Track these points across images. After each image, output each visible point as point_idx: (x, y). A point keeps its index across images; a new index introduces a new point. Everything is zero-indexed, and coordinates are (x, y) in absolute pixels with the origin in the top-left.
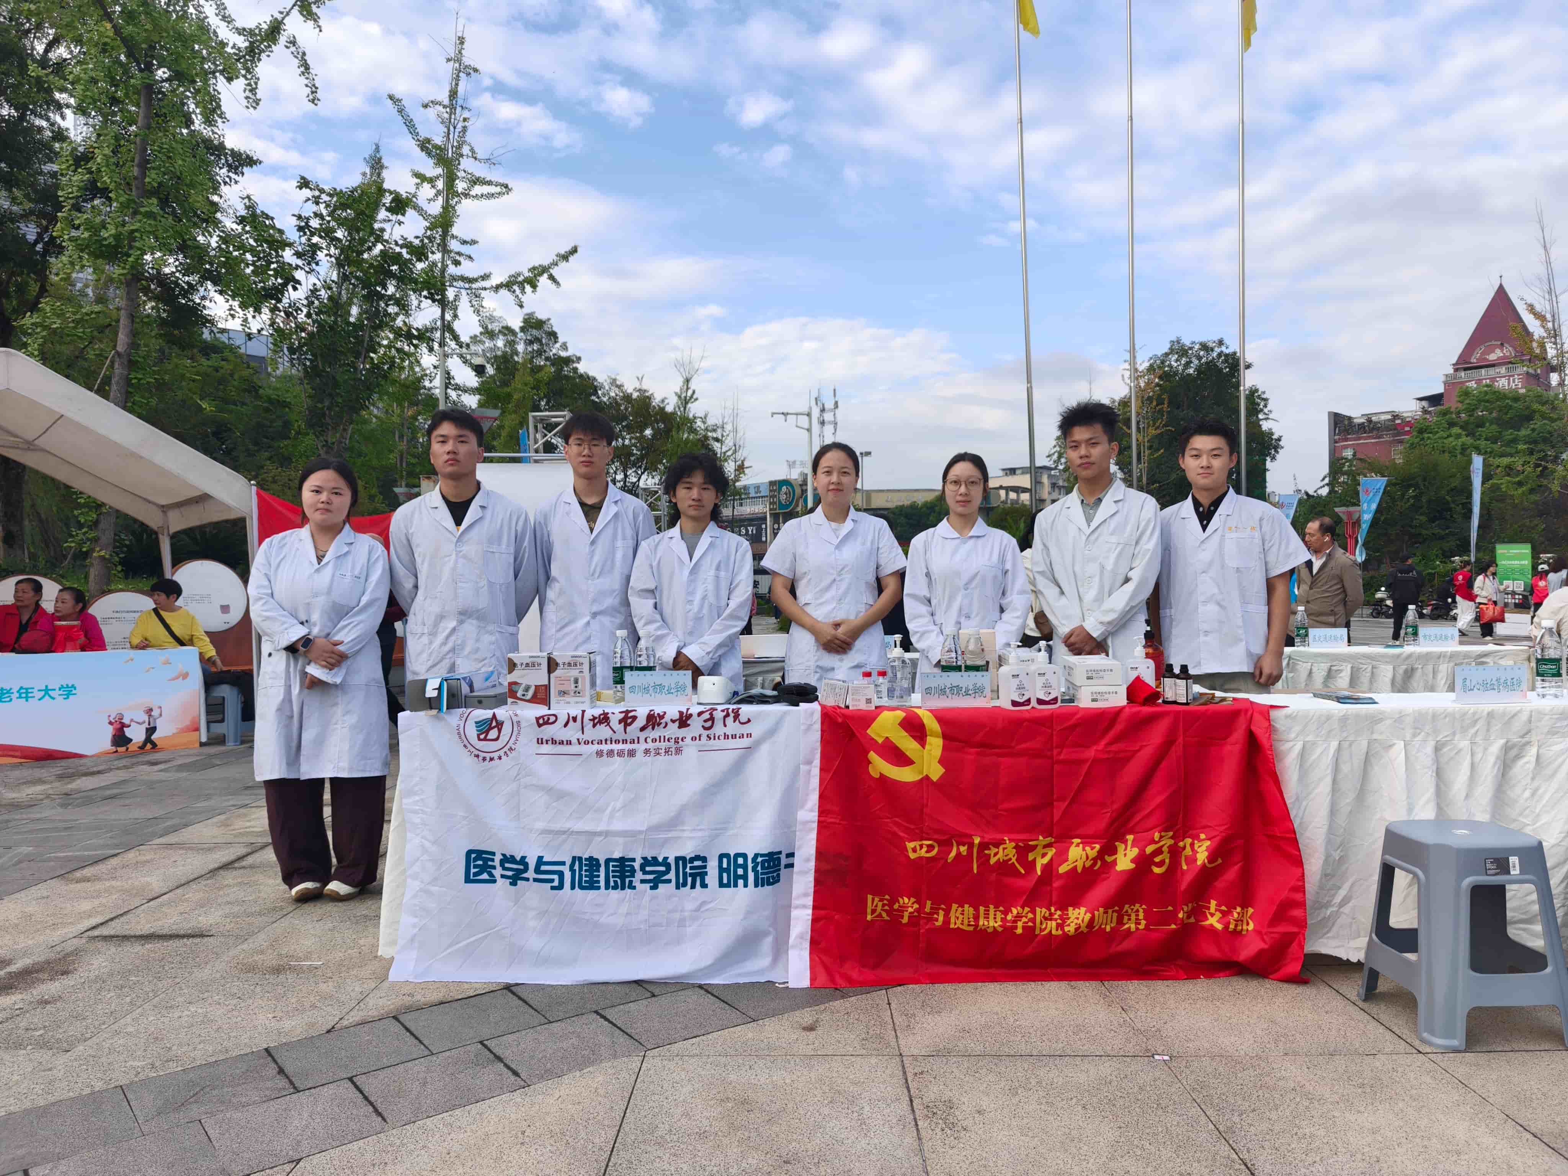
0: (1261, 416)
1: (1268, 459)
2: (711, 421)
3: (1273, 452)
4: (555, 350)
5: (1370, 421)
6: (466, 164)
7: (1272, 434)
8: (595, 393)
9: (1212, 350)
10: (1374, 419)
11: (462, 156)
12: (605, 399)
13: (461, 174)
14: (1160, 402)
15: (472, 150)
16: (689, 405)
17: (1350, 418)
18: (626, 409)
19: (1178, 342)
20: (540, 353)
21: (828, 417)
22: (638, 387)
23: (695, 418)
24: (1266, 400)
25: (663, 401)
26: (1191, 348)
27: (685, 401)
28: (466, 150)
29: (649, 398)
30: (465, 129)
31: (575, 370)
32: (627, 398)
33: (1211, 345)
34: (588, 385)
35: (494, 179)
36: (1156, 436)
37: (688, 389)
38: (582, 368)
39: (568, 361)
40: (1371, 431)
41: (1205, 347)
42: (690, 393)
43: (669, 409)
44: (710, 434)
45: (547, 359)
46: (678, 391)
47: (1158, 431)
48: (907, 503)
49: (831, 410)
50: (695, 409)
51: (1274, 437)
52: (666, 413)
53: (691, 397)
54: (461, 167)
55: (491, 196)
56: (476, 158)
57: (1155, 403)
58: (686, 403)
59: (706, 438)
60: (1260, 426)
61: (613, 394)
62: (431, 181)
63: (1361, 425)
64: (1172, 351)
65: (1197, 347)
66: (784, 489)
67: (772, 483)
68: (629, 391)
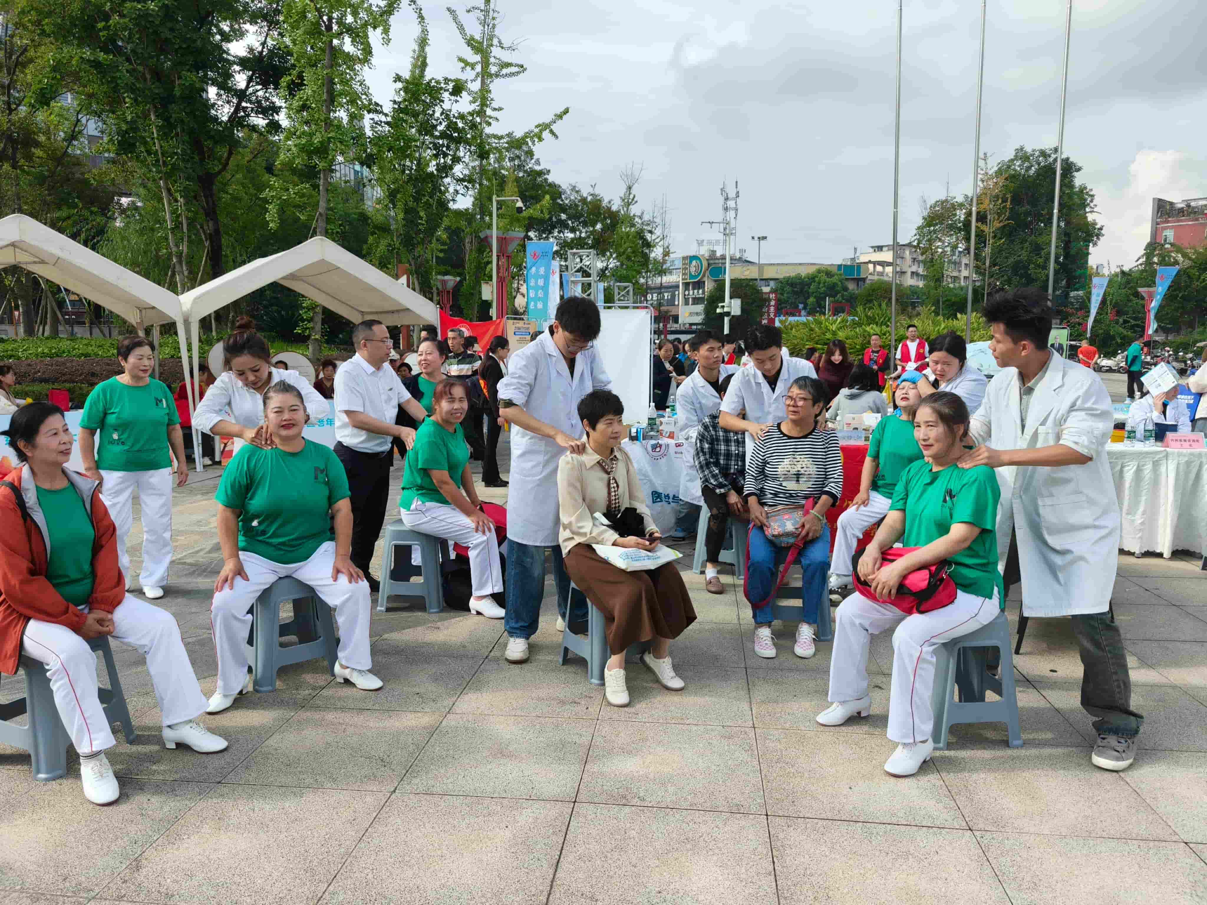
0: (1088, 210)
1: (1091, 245)
2: (646, 218)
3: (1095, 239)
4: (531, 165)
5: (1189, 206)
6: (496, 51)
7: (1096, 224)
8: (560, 197)
9: (1050, 156)
10: (1193, 204)
11: (492, 45)
12: (567, 202)
13: (492, 60)
14: (1005, 201)
15: (500, 42)
16: (631, 207)
17: (1171, 204)
18: (582, 209)
19: (1022, 149)
20: (520, 167)
21: (731, 204)
22: (592, 192)
23: (634, 215)
24: (1093, 196)
25: (610, 202)
26: (1032, 155)
27: (628, 202)
28: (495, 42)
29: (600, 201)
30: (494, 26)
31: (546, 179)
32: (584, 200)
33: (1048, 152)
34: (555, 191)
35: (514, 61)
36: (998, 229)
37: (630, 194)
38: (551, 178)
39: (540, 173)
40: (1188, 215)
41: (1043, 153)
42: (631, 196)
43: (614, 208)
44: (645, 227)
45: (526, 171)
46: (622, 195)
47: (1002, 224)
48: (793, 274)
49: (733, 199)
50: (634, 210)
51: (1098, 226)
52: (613, 212)
53: (633, 199)
54: (492, 54)
55: (512, 74)
56: (502, 48)
57: (1000, 201)
58: (629, 205)
59: (642, 230)
60: (1086, 218)
61: (572, 198)
62: (473, 66)
63: (1181, 210)
64: (1016, 158)
65: (1037, 153)
66: (694, 263)
67: (684, 258)
68: (585, 195)
